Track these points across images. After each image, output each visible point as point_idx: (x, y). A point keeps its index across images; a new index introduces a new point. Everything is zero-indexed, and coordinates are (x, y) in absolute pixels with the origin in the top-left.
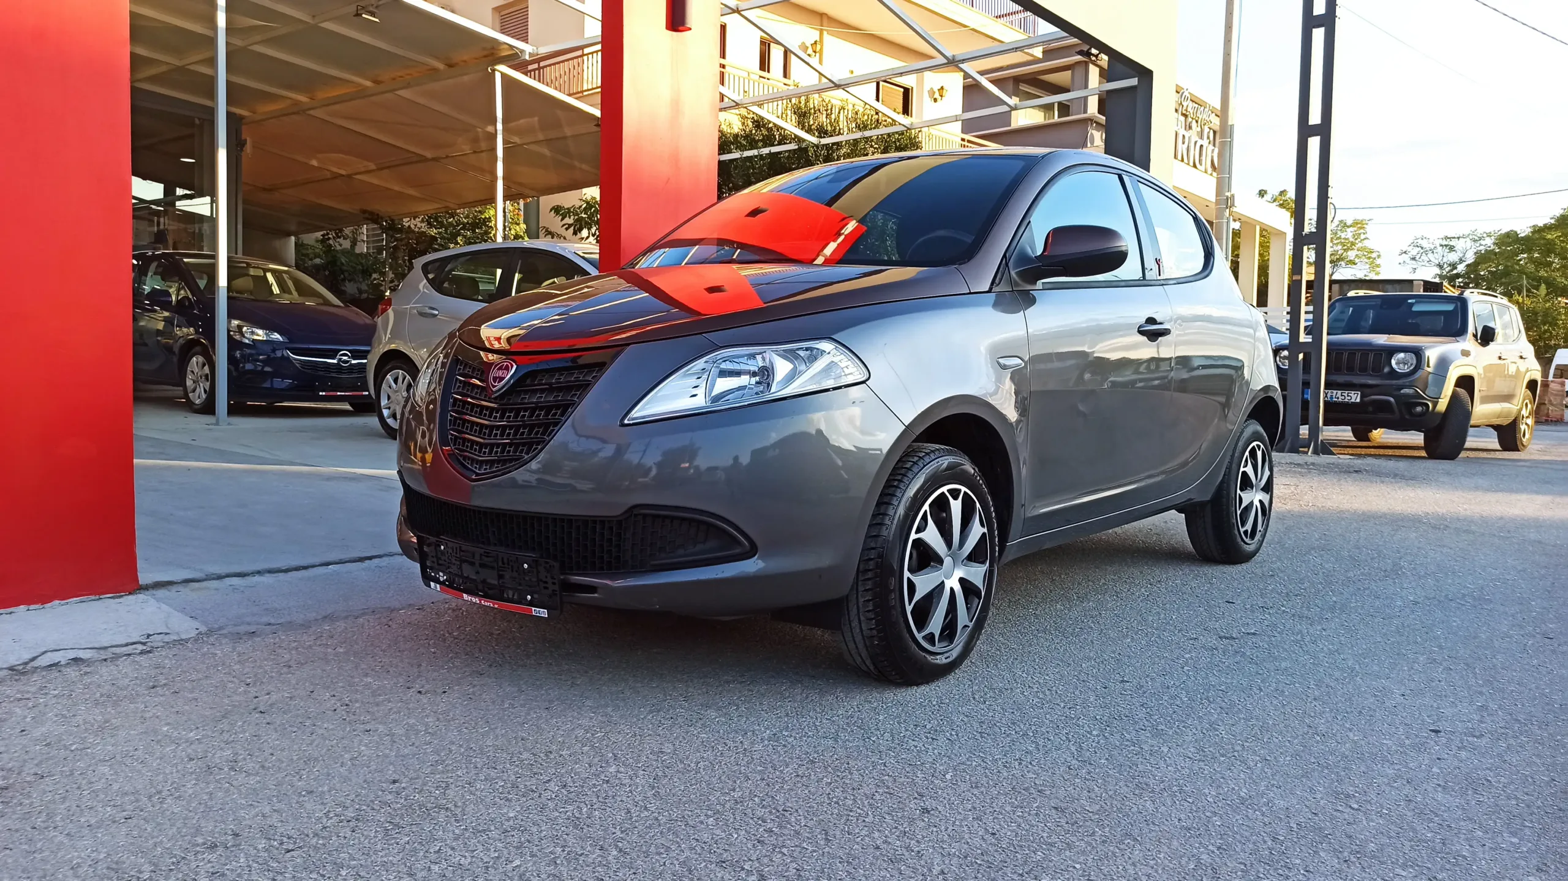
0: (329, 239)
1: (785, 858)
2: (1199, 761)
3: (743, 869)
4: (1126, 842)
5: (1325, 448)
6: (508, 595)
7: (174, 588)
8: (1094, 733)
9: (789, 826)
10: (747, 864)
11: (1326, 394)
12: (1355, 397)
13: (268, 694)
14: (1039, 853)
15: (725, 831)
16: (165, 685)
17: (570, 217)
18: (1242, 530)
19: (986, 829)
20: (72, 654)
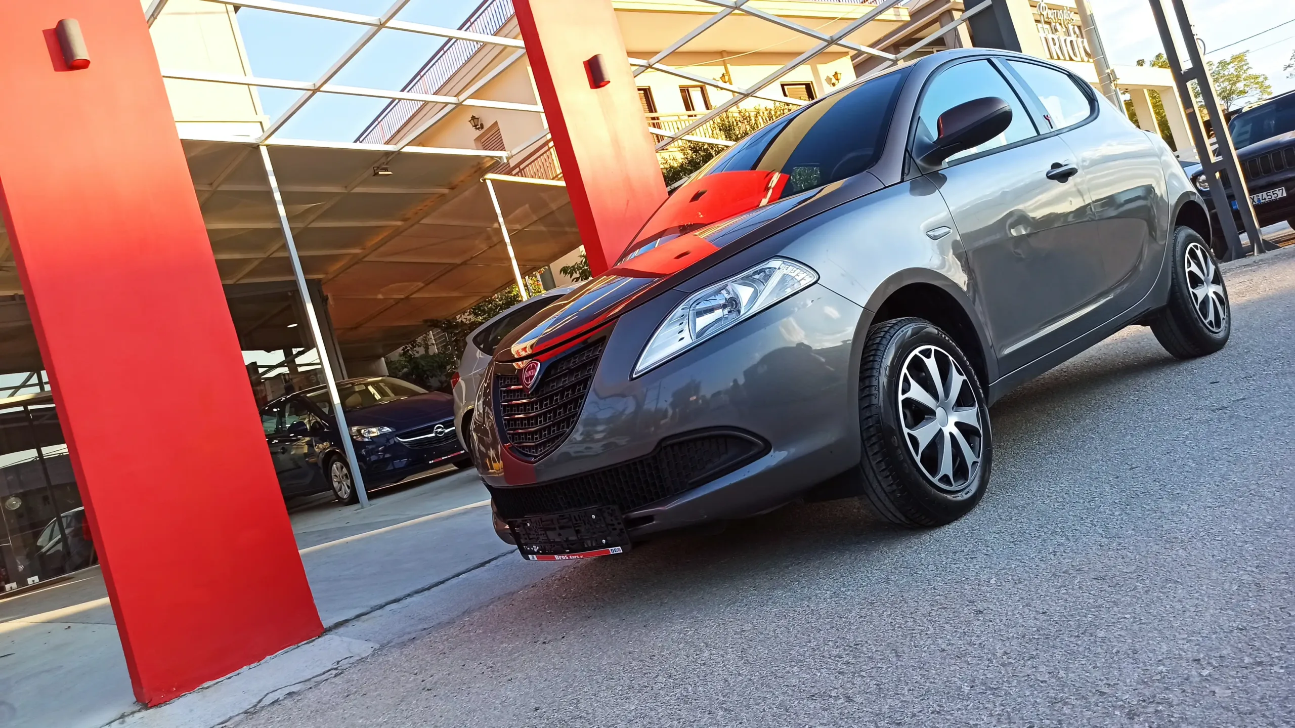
0: (408, 350)
1: (865, 679)
2: (1219, 507)
3: (830, 697)
4: (1168, 586)
5: (1269, 246)
6: (588, 545)
7: (350, 624)
8: (1117, 513)
9: (862, 655)
10: (833, 692)
11: (1253, 199)
12: (1281, 193)
13: (431, 676)
14: (1089, 616)
15: (809, 673)
16: (356, 692)
17: (576, 273)
18: (1206, 322)
19: (1037, 611)
20: (287, 690)
